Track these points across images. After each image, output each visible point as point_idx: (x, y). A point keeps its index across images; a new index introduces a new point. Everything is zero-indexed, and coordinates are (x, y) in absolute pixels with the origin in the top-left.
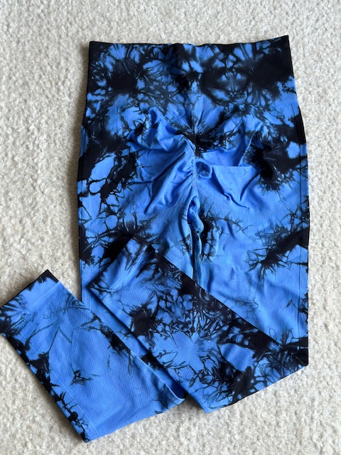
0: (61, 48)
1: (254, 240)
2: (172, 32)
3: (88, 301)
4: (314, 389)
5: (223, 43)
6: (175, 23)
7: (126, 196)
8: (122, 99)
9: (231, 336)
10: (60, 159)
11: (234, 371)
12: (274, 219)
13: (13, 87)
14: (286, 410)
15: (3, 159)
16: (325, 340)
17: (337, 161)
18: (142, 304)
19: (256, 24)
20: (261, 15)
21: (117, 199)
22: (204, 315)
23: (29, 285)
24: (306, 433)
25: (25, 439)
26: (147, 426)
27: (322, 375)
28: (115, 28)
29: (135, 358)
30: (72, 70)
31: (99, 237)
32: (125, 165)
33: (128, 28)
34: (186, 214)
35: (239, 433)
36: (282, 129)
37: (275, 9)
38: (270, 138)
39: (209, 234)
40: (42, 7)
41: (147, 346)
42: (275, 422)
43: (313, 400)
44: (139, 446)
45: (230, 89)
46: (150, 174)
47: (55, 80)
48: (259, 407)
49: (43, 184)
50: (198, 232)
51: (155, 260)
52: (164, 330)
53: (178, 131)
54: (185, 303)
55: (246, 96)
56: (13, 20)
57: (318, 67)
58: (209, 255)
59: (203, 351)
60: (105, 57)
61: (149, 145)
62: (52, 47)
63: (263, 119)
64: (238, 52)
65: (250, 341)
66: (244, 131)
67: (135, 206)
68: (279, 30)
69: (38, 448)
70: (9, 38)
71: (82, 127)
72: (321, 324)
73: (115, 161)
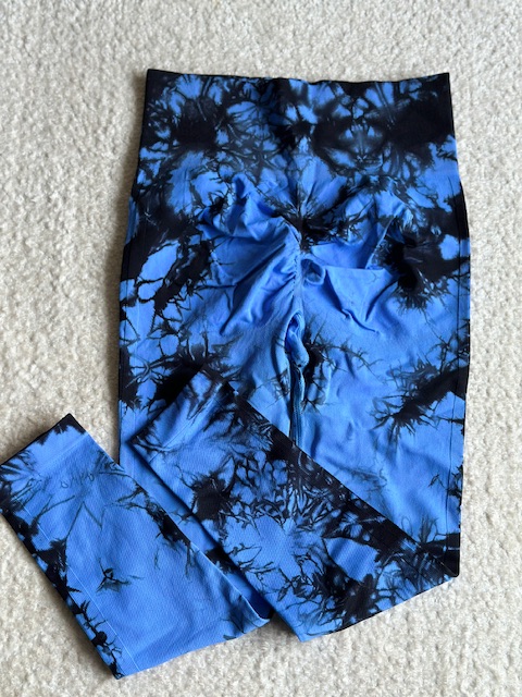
0: (104, 77)
1: (385, 382)
2: (272, 61)
3: (128, 465)
4: (466, 611)
5: (351, 80)
6: (277, 47)
7: (193, 307)
8: (193, 159)
9: (343, 526)
10: (95, 246)
11: (347, 580)
12: (415, 351)
13: (28, 133)
14: (423, 642)
15: (9, 242)
16: (485, 539)
17: (515, 268)
18: (210, 472)
19: (401, 53)
20: (409, 39)
21: (179, 311)
22: (304, 492)
23: (41, 436)
24: (451, 679)
25: (25, 670)
26: (211, 657)
27: (480, 590)
28: (186, 49)
29: (197, 553)
30: (119, 112)
31: (150, 367)
32: (194, 259)
33: (206, 51)
34: (283, 336)
35: (349, 675)
36: (434, 214)
37: (430, 31)
38: (414, 228)
39: (317, 370)
40: (77, 13)
41: (216, 536)
42: (405, 660)
43: (464, 629)
44: (198, 688)
45: (357, 151)
46: (231, 274)
47: (93, 125)
48: (381, 636)
49: (68, 283)
50: (300, 366)
51: (232, 406)
52: (243, 514)
53: (276, 211)
54: (276, 474)
55: (381, 161)
56: (33, 31)
57: (492, 123)
58: (315, 402)
59: (300, 547)
60: (169, 93)
61: (232, 231)
62: (90, 75)
63: (406, 198)
64: (372, 95)
65: (371, 535)
66: (376, 215)
67: (205, 323)
68: (434, 64)
69: (44, 683)
70: (25, 59)
71: (131, 199)
72: (480, 512)
73: (178, 252)
